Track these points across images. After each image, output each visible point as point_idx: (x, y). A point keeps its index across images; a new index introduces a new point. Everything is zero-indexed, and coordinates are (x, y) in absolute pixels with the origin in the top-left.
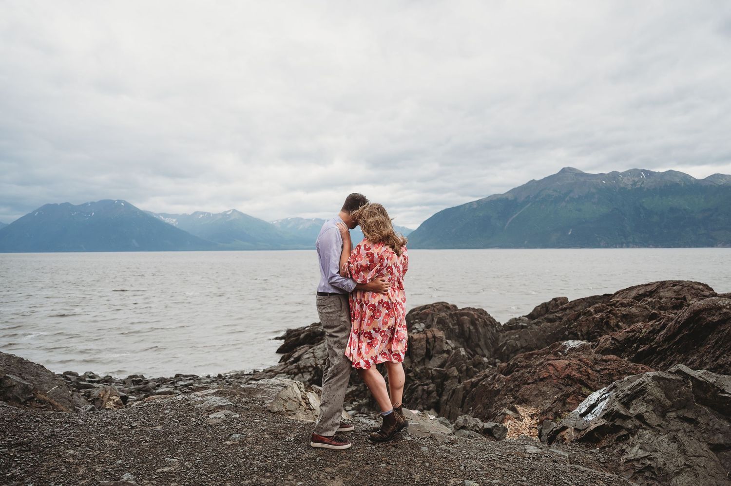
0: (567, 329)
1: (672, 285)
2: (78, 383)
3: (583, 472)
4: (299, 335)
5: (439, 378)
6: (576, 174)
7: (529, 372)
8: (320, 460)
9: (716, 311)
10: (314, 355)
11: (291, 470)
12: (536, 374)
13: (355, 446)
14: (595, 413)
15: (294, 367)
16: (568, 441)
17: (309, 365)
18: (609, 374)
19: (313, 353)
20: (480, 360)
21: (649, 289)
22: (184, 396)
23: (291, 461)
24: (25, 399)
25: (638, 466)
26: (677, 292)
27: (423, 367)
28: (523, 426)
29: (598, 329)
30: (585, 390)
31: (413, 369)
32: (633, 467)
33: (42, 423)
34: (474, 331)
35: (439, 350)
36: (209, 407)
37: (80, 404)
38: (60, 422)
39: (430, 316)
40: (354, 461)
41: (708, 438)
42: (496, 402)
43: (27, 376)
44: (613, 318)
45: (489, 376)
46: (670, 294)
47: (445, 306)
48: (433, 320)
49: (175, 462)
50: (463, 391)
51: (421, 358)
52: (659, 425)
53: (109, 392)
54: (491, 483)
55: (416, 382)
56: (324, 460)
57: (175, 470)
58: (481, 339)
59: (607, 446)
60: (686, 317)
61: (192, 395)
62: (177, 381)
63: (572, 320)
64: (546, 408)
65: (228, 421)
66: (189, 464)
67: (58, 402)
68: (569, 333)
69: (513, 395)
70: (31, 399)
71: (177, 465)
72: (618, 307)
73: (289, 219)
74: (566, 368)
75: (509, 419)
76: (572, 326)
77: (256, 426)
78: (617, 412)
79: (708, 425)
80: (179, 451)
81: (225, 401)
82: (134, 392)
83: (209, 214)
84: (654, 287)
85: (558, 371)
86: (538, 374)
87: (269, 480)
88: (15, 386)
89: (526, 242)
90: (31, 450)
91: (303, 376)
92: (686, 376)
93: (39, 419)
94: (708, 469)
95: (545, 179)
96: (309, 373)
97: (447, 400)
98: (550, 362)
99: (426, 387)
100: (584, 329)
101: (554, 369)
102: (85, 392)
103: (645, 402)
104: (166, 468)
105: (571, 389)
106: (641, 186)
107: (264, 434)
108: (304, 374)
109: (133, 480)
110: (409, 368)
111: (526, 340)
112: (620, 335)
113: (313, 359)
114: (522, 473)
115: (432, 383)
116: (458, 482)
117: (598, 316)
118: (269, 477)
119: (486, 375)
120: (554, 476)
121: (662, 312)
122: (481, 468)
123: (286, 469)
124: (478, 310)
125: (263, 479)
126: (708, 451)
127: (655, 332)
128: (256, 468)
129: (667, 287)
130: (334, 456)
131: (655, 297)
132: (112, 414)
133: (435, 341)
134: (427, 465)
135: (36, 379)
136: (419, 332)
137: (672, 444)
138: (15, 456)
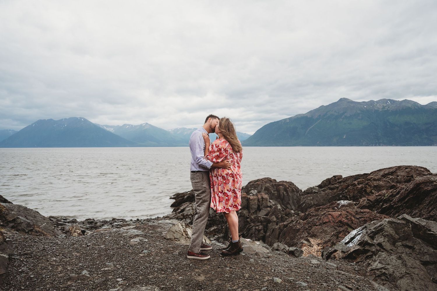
0: (341, 194)
1: (405, 168)
2: (57, 223)
3: (344, 275)
4: (184, 196)
5: (265, 222)
6: (349, 102)
7: (317, 219)
8: (192, 265)
9: (430, 184)
10: (192, 208)
11: (176, 270)
12: (321, 220)
13: (212, 258)
14: (354, 242)
15: (181, 215)
16: (337, 258)
17: (189, 214)
18: (365, 220)
19: (192, 207)
20: (289, 212)
21: (391, 170)
22: (116, 229)
23: (176, 265)
24: (28, 230)
25: (378, 273)
26: (408, 173)
27: (256, 215)
28: (313, 250)
29: (360, 194)
30: (349, 229)
31: (250, 216)
32: (375, 273)
33: (38, 243)
34: (286, 195)
35: (265, 206)
36: (130, 235)
37: (59, 234)
38: (48, 243)
39: (260, 185)
40: (211, 266)
41: (420, 258)
42: (298, 236)
43: (29, 217)
44: (369, 187)
45: (294, 221)
46: (403, 174)
47: (269, 180)
48: (262, 188)
49: (111, 265)
50: (279, 230)
51: (255, 210)
52: (391, 250)
53: (75, 228)
54: (289, 279)
55: (251, 224)
56: (195, 265)
57: (111, 269)
58: (290, 200)
59: (360, 261)
60: (411, 187)
61: (121, 229)
62: (113, 223)
63: (344, 188)
64: (326, 240)
65: (141, 243)
66: (119, 266)
67: (46, 232)
68: (342, 196)
69: (307, 232)
70: (31, 230)
71: (113, 267)
72: (371, 181)
73: (178, 128)
74: (339, 216)
75: (305, 246)
76: (344, 192)
77: (157, 246)
78: (367, 242)
79: (421, 250)
80: (114, 259)
81: (139, 232)
82: (89, 228)
83: (132, 125)
84: (394, 170)
85: (334, 218)
86: (322, 220)
87: (163, 275)
88: (22, 223)
89: (318, 142)
90: (32, 257)
91: (186, 220)
92: (408, 221)
93: (36, 241)
94: (420, 276)
95: (330, 105)
96: (189, 219)
97: (270, 235)
98: (329, 213)
99: (257, 227)
100: (351, 194)
101: (332, 217)
102: (61, 228)
103: (383, 236)
104: (106, 268)
105: (342, 229)
106: (388, 109)
107: (161, 251)
108: (186, 219)
109: (88, 274)
110: (248, 216)
111: (317, 200)
112: (372, 198)
113: (192, 210)
114: (307, 274)
115: (261, 225)
116: (270, 278)
117: (360, 186)
118: (163, 274)
119: (292, 220)
120: (326, 276)
121: (398, 185)
122: (284, 271)
123: (173, 269)
124: (288, 182)
125: (160, 275)
126: (420, 265)
127: (393, 196)
128: (156, 269)
129: (402, 169)
130: (200, 263)
131: (394, 175)
132: (76, 239)
133: (263, 200)
134: (253, 269)
135: (34, 219)
136: (253, 195)
137: (398, 261)
138: (23, 260)
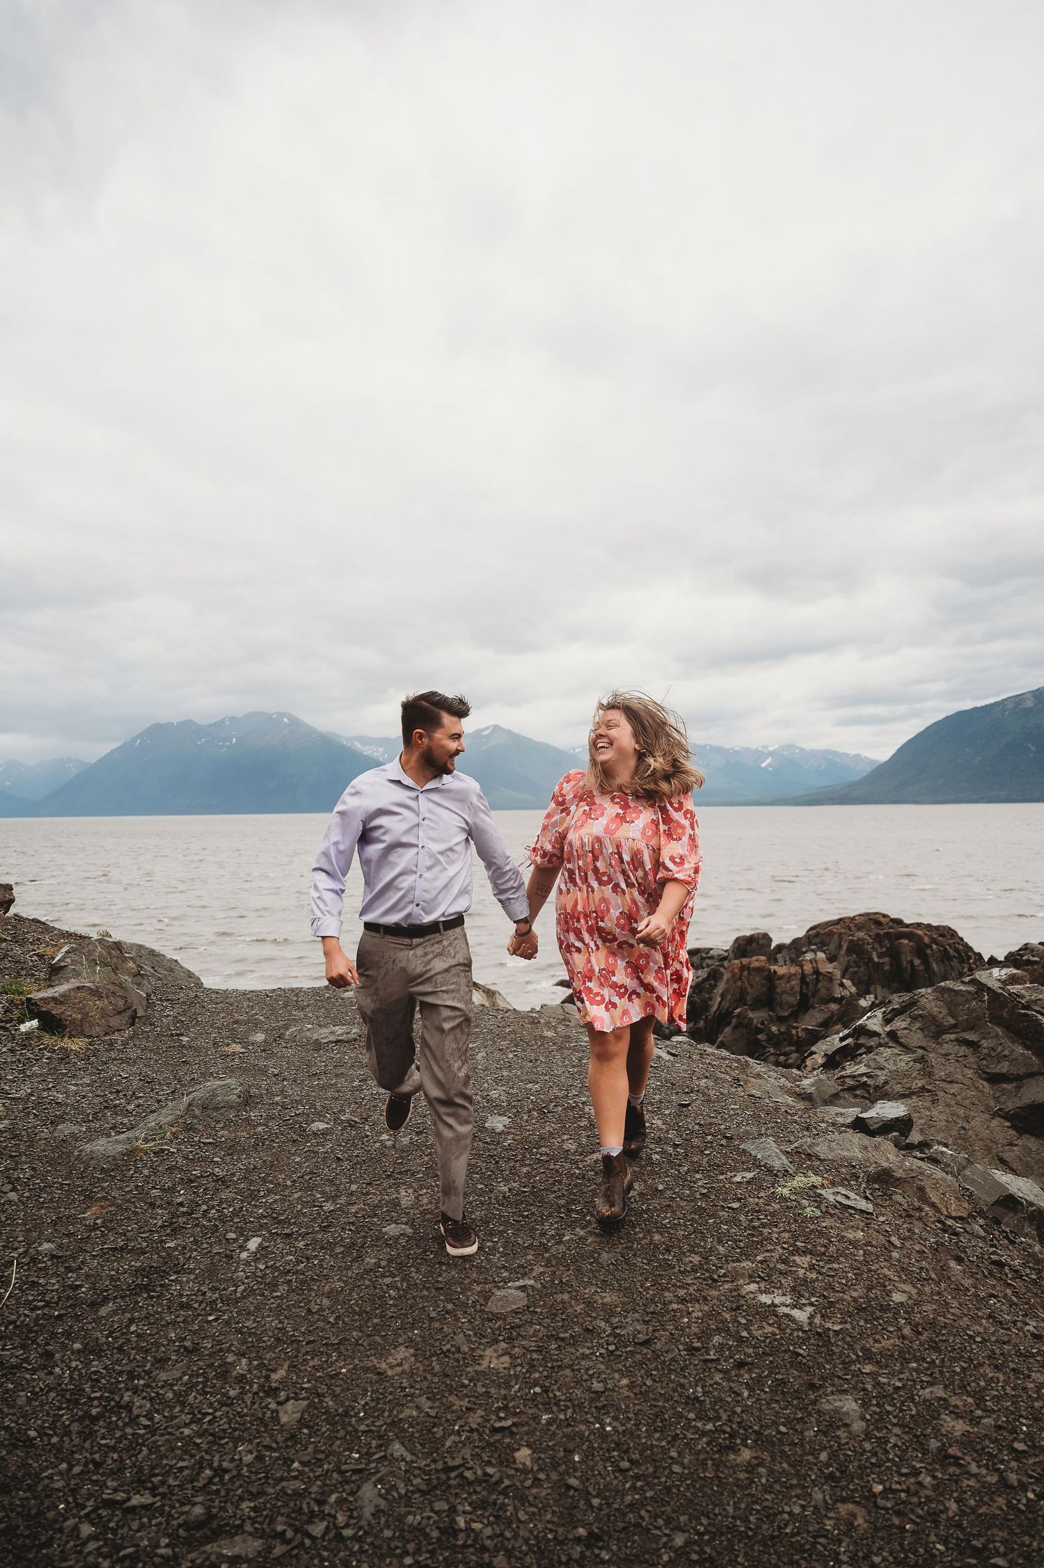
35: (824, 996)
39: (836, 936)
41: (984, 1066)
47: (873, 921)
48: (840, 946)
51: (789, 1010)
79: (993, 1050)
94: (960, 1098)
110: (759, 1026)
115: (797, 1051)
124: (937, 928)
126: (975, 1079)
133: (817, 980)
